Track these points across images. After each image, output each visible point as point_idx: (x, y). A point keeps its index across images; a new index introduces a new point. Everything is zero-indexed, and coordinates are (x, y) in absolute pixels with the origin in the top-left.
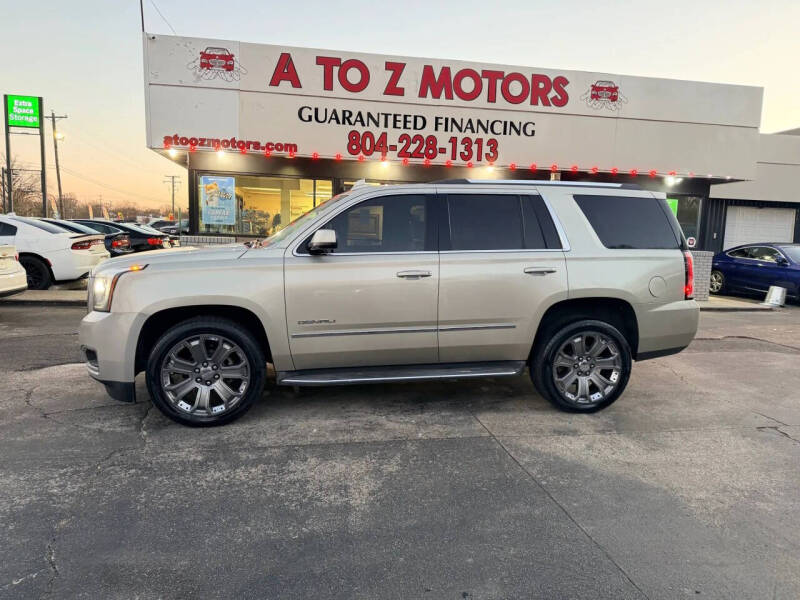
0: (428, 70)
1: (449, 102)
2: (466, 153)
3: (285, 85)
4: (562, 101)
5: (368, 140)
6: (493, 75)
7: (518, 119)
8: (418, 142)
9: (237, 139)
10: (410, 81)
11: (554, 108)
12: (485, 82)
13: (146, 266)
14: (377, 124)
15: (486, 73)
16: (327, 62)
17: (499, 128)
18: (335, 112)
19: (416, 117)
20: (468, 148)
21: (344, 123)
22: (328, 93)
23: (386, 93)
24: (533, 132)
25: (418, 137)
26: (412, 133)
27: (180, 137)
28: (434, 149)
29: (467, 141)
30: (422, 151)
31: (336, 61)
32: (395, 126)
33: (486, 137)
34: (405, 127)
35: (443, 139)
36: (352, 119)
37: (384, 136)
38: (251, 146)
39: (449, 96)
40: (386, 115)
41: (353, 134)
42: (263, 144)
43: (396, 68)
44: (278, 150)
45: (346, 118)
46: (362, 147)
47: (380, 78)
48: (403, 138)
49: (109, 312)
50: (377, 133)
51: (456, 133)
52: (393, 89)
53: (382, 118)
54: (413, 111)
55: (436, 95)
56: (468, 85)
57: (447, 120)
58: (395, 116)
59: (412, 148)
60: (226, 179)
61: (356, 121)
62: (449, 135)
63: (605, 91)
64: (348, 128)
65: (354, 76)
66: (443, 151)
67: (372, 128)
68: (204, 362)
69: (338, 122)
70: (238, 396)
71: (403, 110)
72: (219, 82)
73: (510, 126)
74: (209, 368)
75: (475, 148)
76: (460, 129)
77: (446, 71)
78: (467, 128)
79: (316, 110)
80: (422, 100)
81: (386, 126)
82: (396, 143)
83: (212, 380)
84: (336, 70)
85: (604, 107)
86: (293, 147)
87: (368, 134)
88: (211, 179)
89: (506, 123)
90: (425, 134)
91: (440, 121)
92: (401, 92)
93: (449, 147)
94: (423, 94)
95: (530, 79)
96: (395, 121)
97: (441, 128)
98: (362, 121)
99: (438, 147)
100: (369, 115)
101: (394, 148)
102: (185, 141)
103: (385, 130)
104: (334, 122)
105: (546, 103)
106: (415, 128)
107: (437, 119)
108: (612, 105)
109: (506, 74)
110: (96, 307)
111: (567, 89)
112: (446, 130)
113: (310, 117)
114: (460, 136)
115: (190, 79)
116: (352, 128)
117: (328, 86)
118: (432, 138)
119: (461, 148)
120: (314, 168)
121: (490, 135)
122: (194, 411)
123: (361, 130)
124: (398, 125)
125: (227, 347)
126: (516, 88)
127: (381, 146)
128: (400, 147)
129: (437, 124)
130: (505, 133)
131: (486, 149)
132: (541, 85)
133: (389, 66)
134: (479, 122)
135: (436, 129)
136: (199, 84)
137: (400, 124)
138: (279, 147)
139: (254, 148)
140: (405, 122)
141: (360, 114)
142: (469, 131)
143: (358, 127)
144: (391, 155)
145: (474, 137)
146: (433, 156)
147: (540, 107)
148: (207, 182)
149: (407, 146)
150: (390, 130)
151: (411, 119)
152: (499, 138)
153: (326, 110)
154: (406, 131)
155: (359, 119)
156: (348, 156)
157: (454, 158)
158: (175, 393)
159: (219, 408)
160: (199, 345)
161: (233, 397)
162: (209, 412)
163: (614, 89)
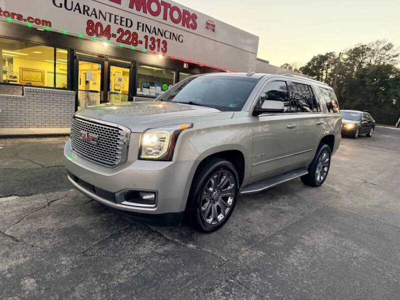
1: (144, 15)
2: (152, 46)
4: (194, 27)
5: (99, 28)
6: (166, 5)
7: (177, 32)
8: (128, 35)
9: (4, 10)
11: (191, 30)
12: (162, 7)
14: (105, 19)
15: (163, 3)
17: (168, 35)
18: (78, 5)
19: (127, 19)
20: (153, 43)
21: (84, 14)
24: (182, 40)
25: (128, 32)
26: (125, 29)
28: (136, 39)
29: (152, 39)
30: (130, 40)
32: (115, 22)
33: (162, 39)
34: (121, 24)
35: (141, 36)
36: (90, 12)
37: (109, 27)
38: (16, 17)
39: (145, 12)
40: (111, 14)
41: (90, 22)
42: (25, 17)
44: (36, 23)
45: (85, 11)
46: (95, 32)
48: (120, 30)
50: (105, 24)
51: (147, 33)
53: (108, 16)
54: (126, 15)
55: (138, 9)
56: (154, 7)
57: (143, 24)
58: (116, 16)
59: (125, 38)
61: (92, 14)
62: (144, 34)
63: (211, 25)
64: (86, 18)
66: (141, 42)
67: (101, 20)
69: (80, 12)
70: (229, 207)
71: (120, 14)
73: (172, 35)
75: (156, 43)
76: (150, 32)
80: (130, 10)
81: (110, 21)
82: (115, 33)
83: (217, 200)
86: (49, 23)
87: (99, 24)
89: (171, 33)
90: (133, 30)
91: (140, 24)
92: (119, 2)
93: (144, 40)
94: (131, 7)
95: (182, 12)
96: (115, 19)
97: (140, 28)
98: (95, 15)
99: (138, 40)
100: (100, 12)
101: (114, 36)
103: (110, 24)
104: (77, 11)
105: (188, 27)
106: (126, 26)
107: (138, 23)
108: (212, 33)
109: (172, 6)
111: (196, 21)
112: (143, 31)
113: (61, 4)
114: (150, 36)
116: (89, 18)
118: (135, 34)
119: (150, 43)
120: (55, 40)
121: (164, 38)
123: (95, 21)
124: (117, 22)
126: (176, 15)
127: (107, 33)
128: (118, 35)
129: (138, 26)
130: (170, 39)
131: (162, 46)
132: (187, 16)
134: (159, 30)
135: (138, 29)
137: (118, 22)
138: (37, 21)
139: (18, 18)
140: (121, 21)
141: (94, 10)
142: (154, 33)
143: (93, 18)
144: (113, 40)
145: (156, 37)
146: (135, 45)
147: (185, 28)
149: (122, 36)
150: (112, 24)
151: (124, 20)
152: (168, 41)
153: (72, 2)
154: (121, 27)
155: (94, 13)
156: (86, 35)
157: (146, 48)
158: (205, 212)
159: (221, 217)
160: (217, 178)
161: (226, 207)
162: (218, 220)
163: (214, 26)
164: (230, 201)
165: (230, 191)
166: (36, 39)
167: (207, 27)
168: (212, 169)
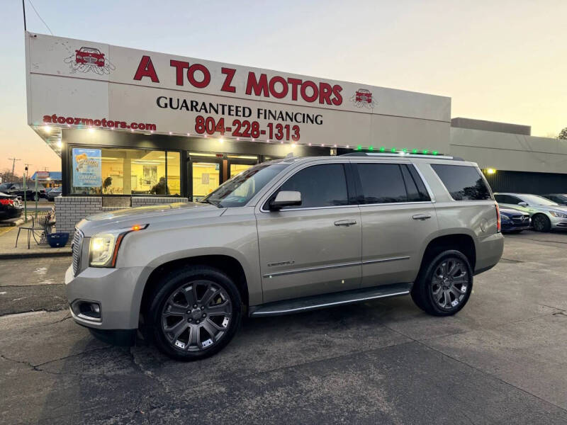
0: (252, 76)
1: (267, 99)
2: (279, 135)
3: (146, 80)
4: (339, 101)
5: (210, 123)
6: (295, 82)
7: (312, 113)
8: (246, 126)
9: (107, 120)
10: (240, 82)
11: (333, 106)
12: (290, 86)
13: (147, 225)
14: (217, 112)
15: (291, 80)
16: (178, 65)
17: (300, 118)
18: (185, 101)
19: (244, 108)
20: (280, 131)
21: (192, 110)
22: (179, 87)
23: (223, 90)
24: (321, 121)
25: (246, 122)
26: (242, 119)
27: (58, 116)
28: (257, 129)
29: (279, 126)
30: (250, 132)
31: (185, 65)
32: (229, 114)
33: (292, 124)
34: (237, 115)
35: (263, 124)
36: (198, 108)
37: (222, 120)
38: (119, 125)
39: (266, 95)
40: (223, 106)
41: (199, 119)
42: (129, 124)
43: (229, 72)
44: (140, 128)
45: (194, 106)
46: (206, 128)
47: (218, 80)
48: (235, 122)
49: (114, 267)
50: (217, 118)
51: (272, 120)
52: (227, 87)
53: (220, 108)
54: (242, 104)
55: (258, 94)
56: (279, 87)
57: (265, 111)
58: (230, 106)
59: (243, 130)
60: (93, 151)
61: (201, 109)
62: (267, 121)
63: (364, 96)
64: (195, 114)
65: (199, 77)
66: (264, 132)
67: (213, 114)
68: (194, 304)
69: (188, 109)
70: (223, 330)
71: (235, 103)
72: (91, 75)
73: (307, 118)
74: (199, 309)
75: (285, 131)
76: (275, 118)
77: (264, 77)
78: (279, 117)
79: (171, 99)
80: (248, 97)
81: (223, 113)
82: (231, 126)
83: (201, 319)
84: (185, 71)
85: (364, 107)
86: (153, 127)
87: (210, 119)
88: (81, 150)
89: (304, 115)
90: (251, 120)
91: (261, 112)
92: (233, 90)
93: (267, 130)
94: (248, 92)
95: (318, 86)
96: (230, 110)
97: (262, 116)
98: (205, 109)
99: (260, 129)
100: (211, 105)
101: (229, 129)
102: (62, 120)
103: (222, 116)
104: (184, 109)
105: (329, 103)
106: (244, 116)
107: (259, 110)
108: (368, 105)
109: (303, 82)
110: (92, 264)
111: (341, 93)
112: (265, 118)
113: (166, 105)
114: (275, 123)
115: (67, 72)
116: (198, 114)
117: (180, 82)
118: (256, 124)
119: (275, 131)
121: (294, 123)
122: (188, 348)
123: (205, 116)
124: (232, 113)
125: (213, 289)
126: (310, 92)
127: (220, 127)
128: (234, 128)
129: (259, 113)
130: (304, 122)
131: (292, 132)
132: (326, 90)
133: (224, 71)
134: (287, 114)
135: (259, 117)
136: (78, 74)
137: (234, 113)
138: (142, 126)
139: (121, 127)
140: (237, 111)
141: (204, 104)
142: (280, 119)
143: (203, 113)
144: (228, 134)
145: (284, 124)
146: (257, 136)
147: (325, 105)
148: (78, 154)
149: (239, 128)
150: (226, 116)
151: (241, 109)
152: (300, 125)
153: (178, 100)
154: (237, 118)
155: (203, 107)
156: (195, 134)
157: (271, 137)
158: (172, 333)
159: (208, 343)
160: (192, 290)
161: (218, 331)
162: (200, 347)
163: (369, 95)
164: (225, 322)
165: (225, 309)
166: (146, 145)
167: (357, 99)
168: (179, 278)
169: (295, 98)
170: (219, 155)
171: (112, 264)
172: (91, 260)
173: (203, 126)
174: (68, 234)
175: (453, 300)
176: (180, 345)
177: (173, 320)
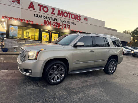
0: (59, 11)
1: (62, 17)
3: (31, 9)
4: (80, 20)
6: (70, 13)
7: (73, 22)
9: (20, 19)
10: (56, 12)
11: (78, 21)
12: (68, 14)
13: (45, 49)
15: (69, 13)
16: (40, 6)
17: (70, 23)
18: (41, 16)
20: (65, 26)
22: (40, 12)
23: (51, 14)
24: (75, 24)
26: (56, 22)
27: (6, 16)
28: (60, 25)
30: (58, 25)
31: (42, 6)
33: (68, 24)
35: (61, 24)
36: (45, 18)
37: (51, 22)
38: (23, 20)
39: (62, 16)
40: (51, 18)
41: (45, 20)
42: (26, 20)
43: (53, 9)
45: (44, 17)
47: (50, 11)
48: (54, 22)
49: (36, 60)
51: (63, 23)
52: (53, 13)
53: (50, 18)
54: (56, 18)
55: (60, 16)
56: (66, 15)
59: (56, 25)
60: (15, 27)
62: (62, 23)
63: (86, 19)
64: (44, 19)
65: (45, 9)
66: (61, 26)
67: (48, 20)
68: (56, 70)
69: (42, 18)
71: (54, 17)
72: (16, 6)
73: (72, 23)
74: (57, 72)
75: (66, 26)
77: (62, 11)
78: (65, 22)
79: (38, 15)
80: (58, 16)
82: (53, 23)
83: (57, 74)
86: (32, 22)
87: (48, 21)
88: (12, 26)
90: (58, 22)
92: (54, 14)
93: (62, 25)
94: (58, 15)
95: (75, 15)
96: (53, 19)
97: (61, 21)
98: (47, 18)
101: (52, 24)
102: (7, 17)
109: (72, 14)
110: (29, 59)
111: (81, 18)
113: (36, 16)
115: (9, 4)
117: (40, 10)
118: (59, 23)
119: (64, 26)
120: (35, 26)
121: (69, 24)
122: (54, 82)
123: (47, 20)
125: (61, 67)
126: (73, 16)
127: (50, 23)
128: (54, 24)
131: (68, 26)
132: (77, 17)
133: (52, 9)
134: (67, 22)
136: (12, 5)
137: (54, 20)
138: (29, 21)
143: (46, 19)
144: (52, 25)
145: (66, 24)
146: (59, 27)
147: (77, 20)
148: (11, 27)
149: (55, 24)
150: (52, 21)
152: (70, 25)
154: (55, 21)
158: (50, 78)
159: (59, 80)
160: (56, 67)
161: (61, 77)
162: (57, 81)
163: (87, 19)
164: (63, 75)
165: (63, 72)
166: (30, 26)
167: (84, 20)
168: (53, 64)
169: (69, 18)
170: (49, 31)
171: (35, 59)
172: (28, 57)
173: (46, 23)
174: (8, 49)
175: (112, 70)
176: (52, 81)
177: (51, 75)
